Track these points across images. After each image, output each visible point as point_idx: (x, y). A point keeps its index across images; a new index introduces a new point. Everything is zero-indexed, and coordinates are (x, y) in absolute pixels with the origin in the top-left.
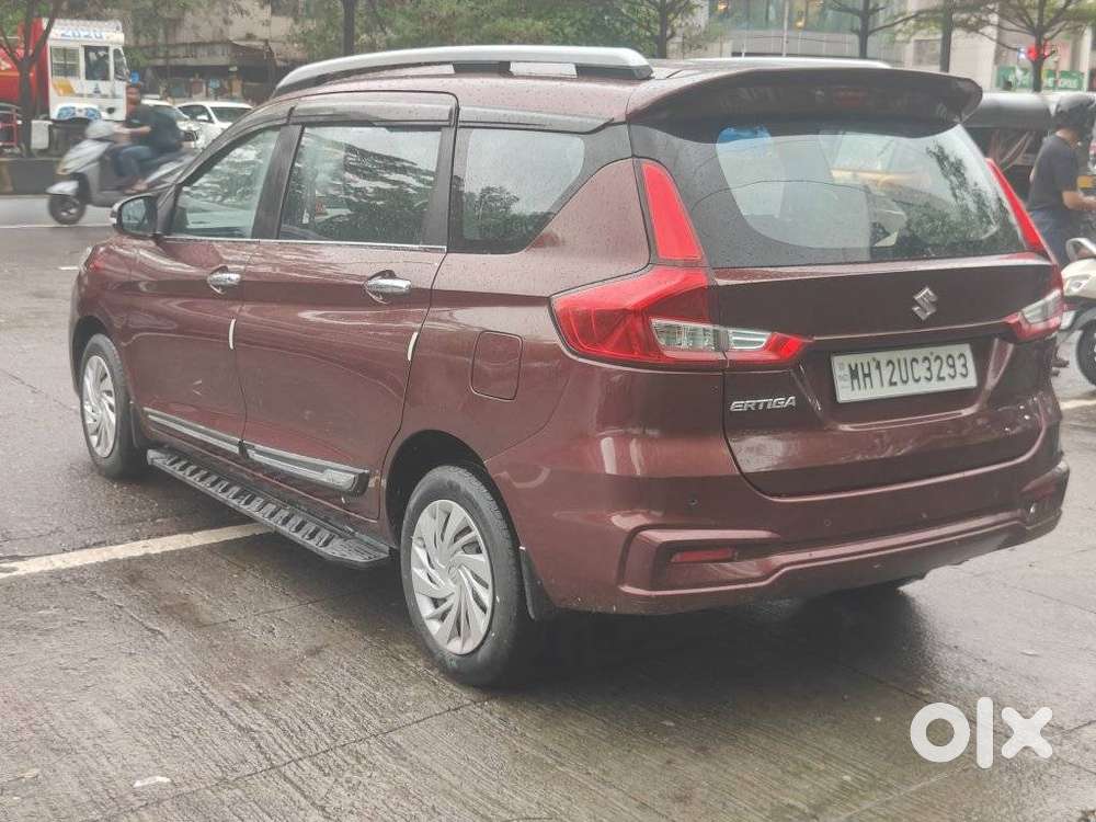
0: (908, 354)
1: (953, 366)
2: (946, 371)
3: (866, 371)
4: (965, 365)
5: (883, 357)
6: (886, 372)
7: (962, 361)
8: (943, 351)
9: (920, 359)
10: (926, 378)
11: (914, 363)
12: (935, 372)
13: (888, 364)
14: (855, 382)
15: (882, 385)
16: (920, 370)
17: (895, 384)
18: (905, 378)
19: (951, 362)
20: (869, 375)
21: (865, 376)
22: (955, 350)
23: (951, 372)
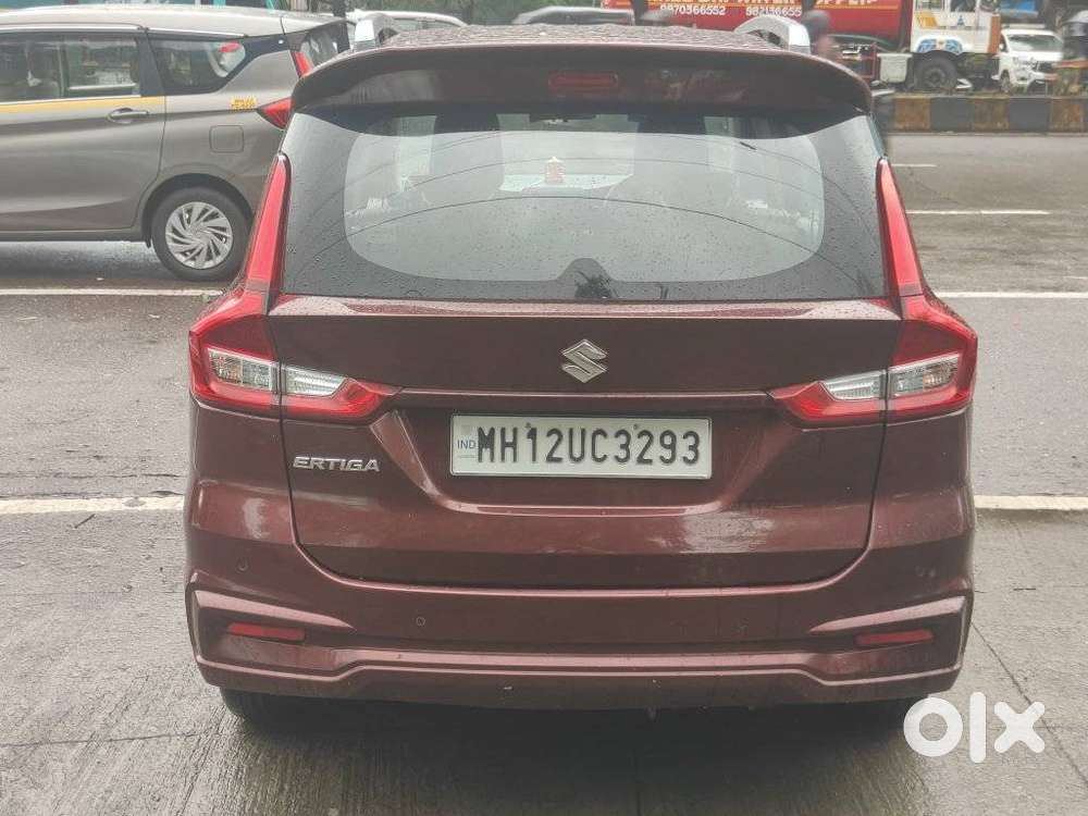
0: (591, 424)
1: (672, 447)
2: (656, 451)
3: (509, 439)
4: (694, 448)
5: (543, 424)
6: (545, 444)
7: (691, 441)
8: (656, 426)
9: (611, 432)
10: (617, 458)
11: (599, 437)
12: (635, 453)
13: (549, 434)
14: (486, 453)
15: (534, 459)
16: (609, 446)
17: (559, 460)
18: (577, 454)
19: (668, 440)
20: (514, 445)
21: (505, 445)
22: (679, 426)
23: (667, 454)
